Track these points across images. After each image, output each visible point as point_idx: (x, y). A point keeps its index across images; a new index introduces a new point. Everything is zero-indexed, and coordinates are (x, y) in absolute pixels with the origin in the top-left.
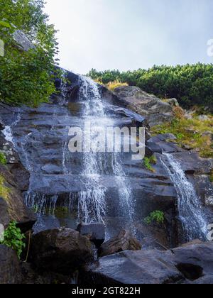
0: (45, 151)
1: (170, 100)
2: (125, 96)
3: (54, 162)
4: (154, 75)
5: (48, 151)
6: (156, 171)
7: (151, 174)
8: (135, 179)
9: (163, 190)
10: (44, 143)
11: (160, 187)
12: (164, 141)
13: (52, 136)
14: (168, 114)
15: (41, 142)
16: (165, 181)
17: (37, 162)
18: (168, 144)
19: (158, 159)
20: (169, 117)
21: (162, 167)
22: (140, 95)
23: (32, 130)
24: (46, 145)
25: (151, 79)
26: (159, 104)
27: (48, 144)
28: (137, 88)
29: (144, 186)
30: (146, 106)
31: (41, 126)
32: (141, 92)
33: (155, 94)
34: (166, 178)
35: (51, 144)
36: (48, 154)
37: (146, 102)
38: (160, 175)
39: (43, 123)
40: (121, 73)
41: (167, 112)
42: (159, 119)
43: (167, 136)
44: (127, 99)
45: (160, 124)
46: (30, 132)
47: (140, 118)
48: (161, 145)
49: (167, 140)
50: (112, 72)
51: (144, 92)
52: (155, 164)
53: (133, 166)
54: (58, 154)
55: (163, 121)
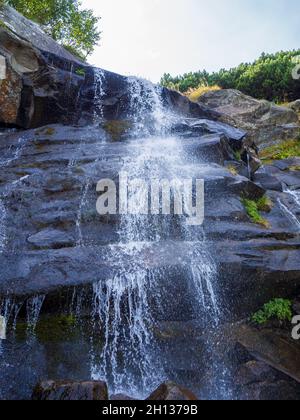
0: (44, 206)
1: (293, 103)
2: (216, 106)
3: (58, 224)
4: (263, 68)
5: (51, 204)
6: (270, 224)
7: (260, 231)
8: (226, 242)
9: (286, 259)
10: (46, 191)
11: (280, 254)
12: (286, 170)
13: (64, 177)
14: (290, 125)
15: (40, 190)
16: (290, 242)
17: (25, 226)
18: (295, 174)
19: (274, 201)
20: (292, 130)
21: (282, 215)
22: (240, 102)
23: (31, 170)
24: (49, 194)
25: (259, 74)
26: (274, 111)
27: (52, 193)
28: (236, 92)
29: (245, 255)
30: (252, 117)
31: (50, 162)
32: (242, 98)
33: (267, 99)
34: (291, 236)
35: (58, 192)
36: (48, 210)
37: (251, 109)
38: (279, 230)
39: (55, 157)
40: (211, 74)
41: (288, 122)
42: (275, 136)
43: (291, 162)
44: (219, 110)
45: (278, 143)
46: (27, 173)
47: (236, 134)
48: (280, 177)
49: (292, 169)
50: (195, 74)
51: (247, 97)
52: (268, 211)
53: (223, 218)
54: (68, 209)
55: (283, 138)
